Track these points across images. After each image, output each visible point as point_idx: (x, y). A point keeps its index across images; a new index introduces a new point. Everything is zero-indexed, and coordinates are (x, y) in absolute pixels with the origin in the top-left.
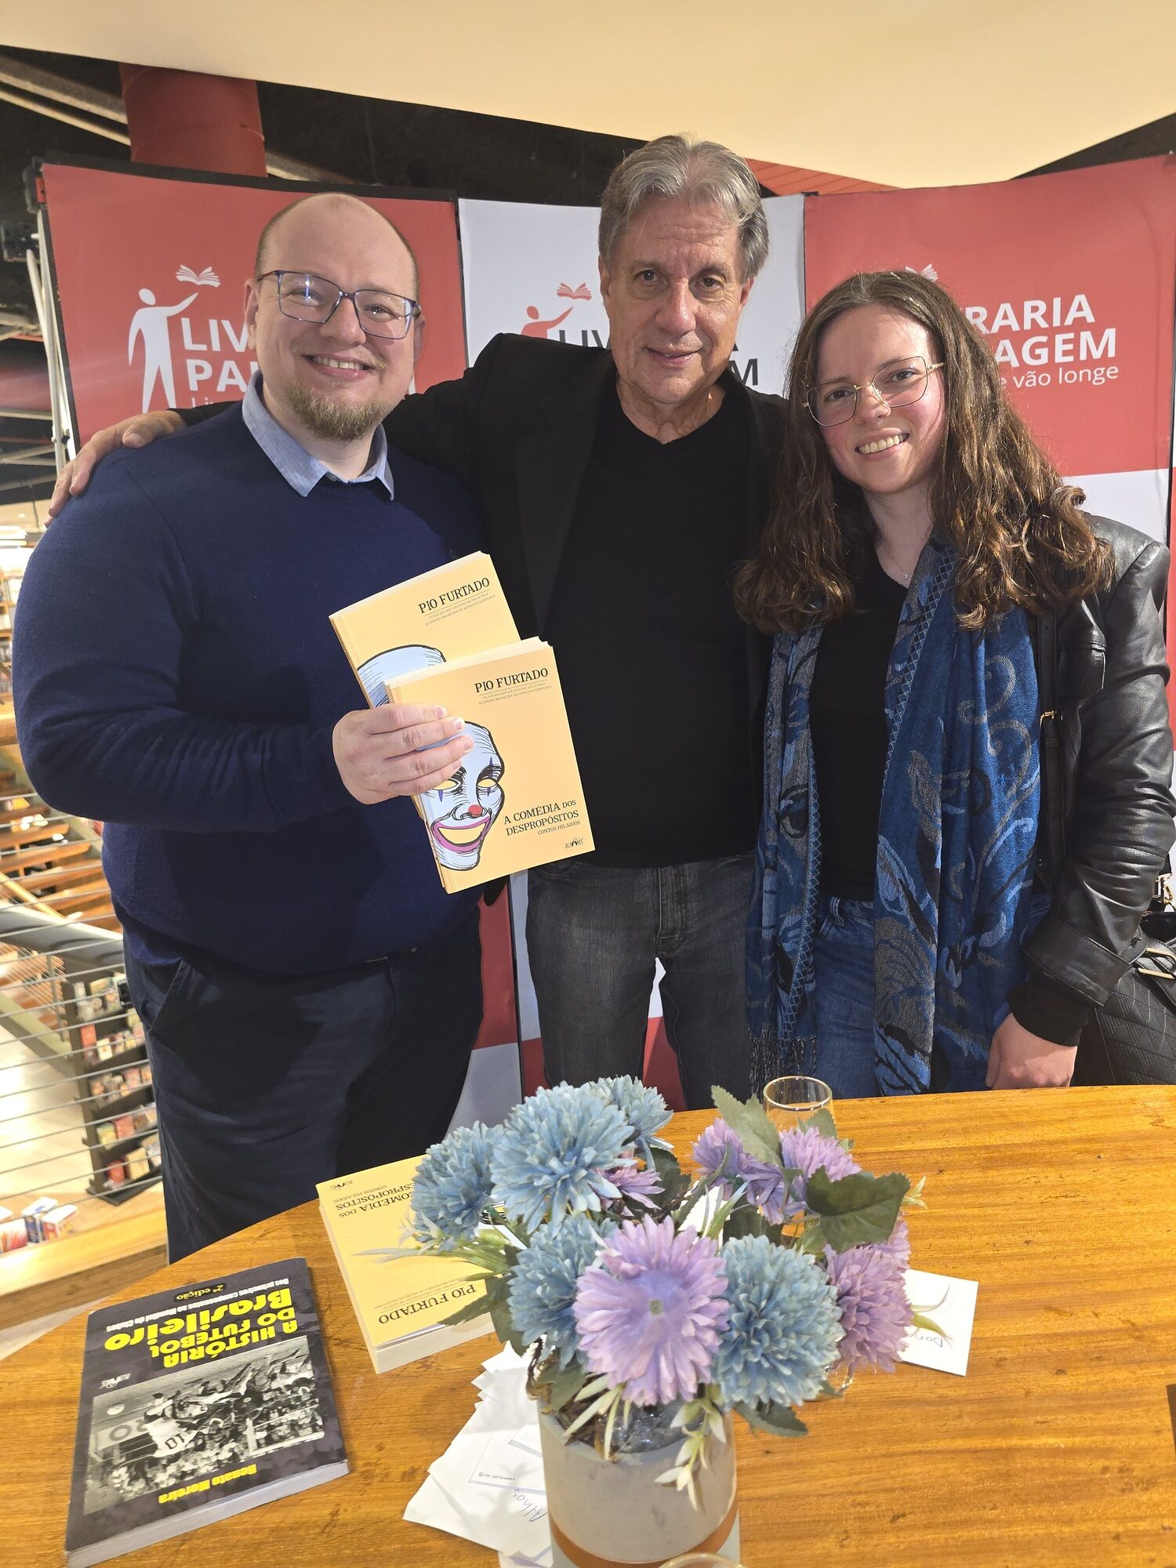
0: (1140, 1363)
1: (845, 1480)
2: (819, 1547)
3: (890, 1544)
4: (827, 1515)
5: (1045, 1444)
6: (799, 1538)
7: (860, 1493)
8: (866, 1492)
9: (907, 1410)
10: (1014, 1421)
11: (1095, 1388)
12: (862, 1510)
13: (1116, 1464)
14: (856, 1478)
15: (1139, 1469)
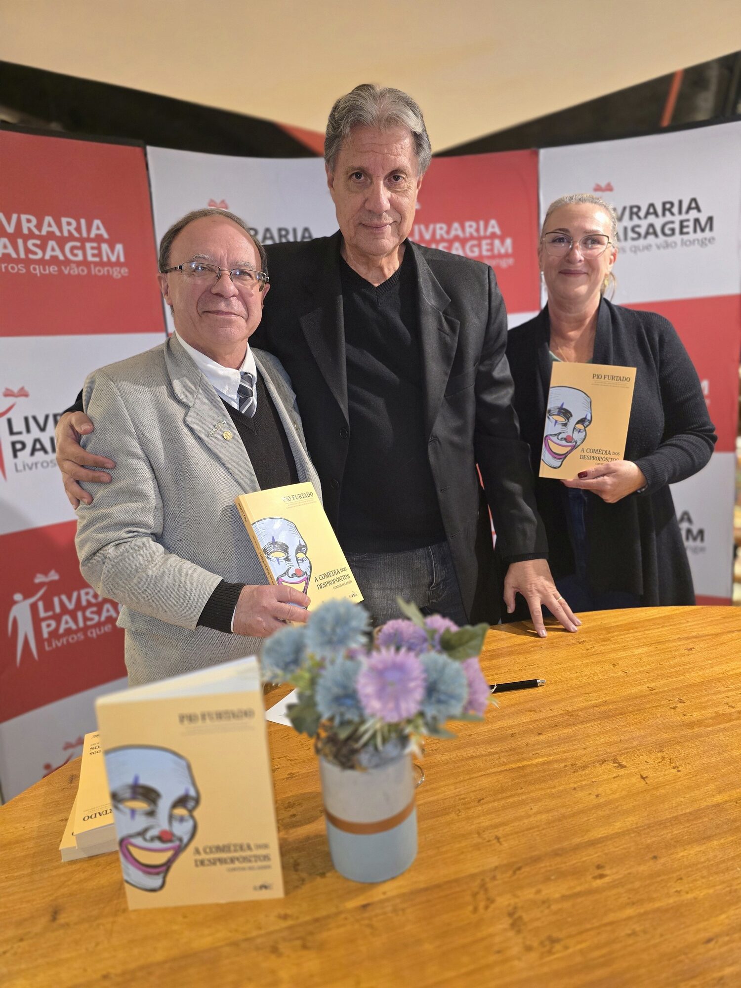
0: (574, 724)
1: (454, 791)
2: (448, 818)
3: (479, 811)
4: (449, 806)
5: (538, 762)
6: (438, 817)
7: (461, 795)
8: (464, 794)
9: (476, 760)
10: (523, 755)
11: (556, 737)
12: (464, 801)
13: (570, 763)
14: (458, 790)
15: (579, 763)
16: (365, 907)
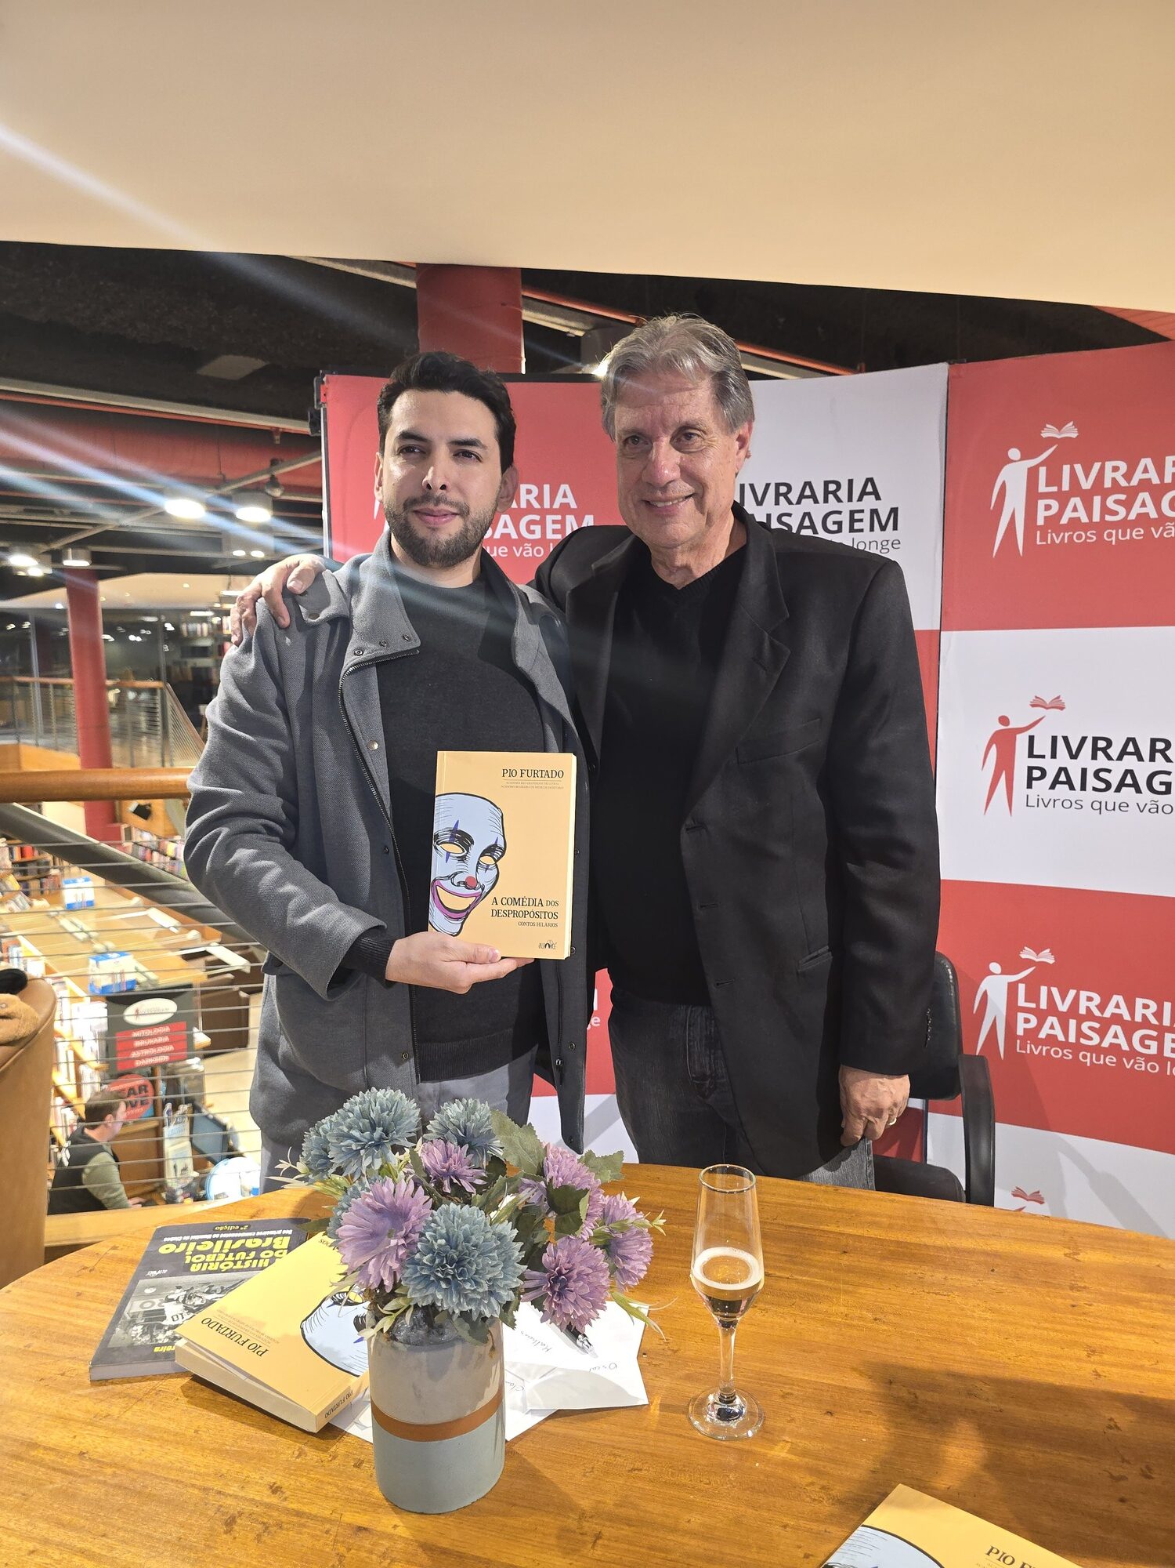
16: (360, 1529)
